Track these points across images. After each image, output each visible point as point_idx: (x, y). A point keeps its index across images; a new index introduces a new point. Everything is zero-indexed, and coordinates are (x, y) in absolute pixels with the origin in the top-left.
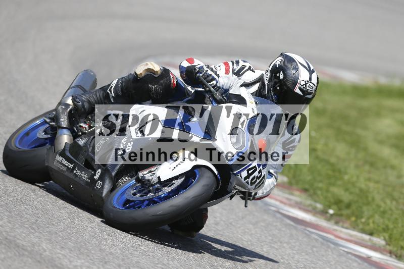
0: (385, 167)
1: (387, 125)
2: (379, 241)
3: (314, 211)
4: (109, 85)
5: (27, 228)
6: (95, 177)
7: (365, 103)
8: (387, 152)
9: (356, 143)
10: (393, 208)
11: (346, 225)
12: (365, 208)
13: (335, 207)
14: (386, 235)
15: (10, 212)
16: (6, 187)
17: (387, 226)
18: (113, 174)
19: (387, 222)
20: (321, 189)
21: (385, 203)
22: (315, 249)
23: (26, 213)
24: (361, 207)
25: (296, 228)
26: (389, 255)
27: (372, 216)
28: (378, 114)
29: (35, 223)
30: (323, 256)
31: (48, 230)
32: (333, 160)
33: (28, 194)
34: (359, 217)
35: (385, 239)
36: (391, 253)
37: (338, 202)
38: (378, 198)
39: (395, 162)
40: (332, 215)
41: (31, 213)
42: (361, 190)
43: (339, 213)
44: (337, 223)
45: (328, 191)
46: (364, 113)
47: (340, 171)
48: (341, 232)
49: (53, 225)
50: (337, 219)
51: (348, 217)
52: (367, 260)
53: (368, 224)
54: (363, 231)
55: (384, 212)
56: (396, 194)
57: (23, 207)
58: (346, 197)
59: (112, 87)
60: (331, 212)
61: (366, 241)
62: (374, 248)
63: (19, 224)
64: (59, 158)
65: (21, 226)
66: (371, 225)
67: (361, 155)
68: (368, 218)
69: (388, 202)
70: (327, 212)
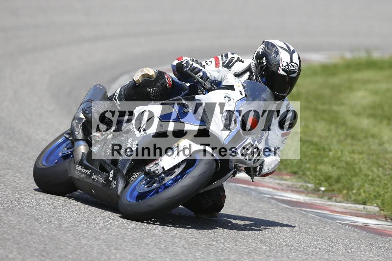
0: (366, 137)
1: (361, 97)
2: (373, 208)
3: (306, 191)
4: (114, 94)
5: (37, 256)
6: (109, 178)
7: (335, 80)
8: (365, 123)
9: (335, 120)
10: (381, 175)
11: (339, 199)
12: (354, 179)
13: (326, 184)
14: (379, 202)
15: (18, 244)
16: (9, 221)
17: (378, 193)
18: (124, 172)
19: (377, 189)
20: (309, 169)
21: (372, 171)
22: (313, 227)
23: (34, 243)
24: (350, 179)
25: (292, 211)
26: (384, 220)
27: (362, 186)
28: (351, 89)
29: (45, 251)
30: (322, 232)
31: (57, 254)
32: (316, 140)
33: (32, 224)
34: (350, 188)
35: (378, 206)
36: (386, 218)
37: (328, 179)
38: (364, 168)
39: (375, 130)
40: (324, 192)
41: (38, 241)
42: (347, 163)
43: (330, 188)
44: (330, 199)
45: (316, 170)
46: (337, 89)
47: (324, 149)
48: (335, 206)
49: (61, 249)
50: (330, 194)
51: (340, 191)
52: (365, 228)
53: (360, 195)
54: (356, 202)
55: (373, 180)
56: (381, 162)
57: (29, 237)
58: (334, 173)
59: (116, 96)
60: (323, 189)
61: (361, 211)
62: (369, 216)
63: (29, 254)
64: (79, 168)
65: (31, 256)
66: (363, 194)
67: (341, 130)
68: (359, 189)
69: (375, 170)
70: (319, 190)
